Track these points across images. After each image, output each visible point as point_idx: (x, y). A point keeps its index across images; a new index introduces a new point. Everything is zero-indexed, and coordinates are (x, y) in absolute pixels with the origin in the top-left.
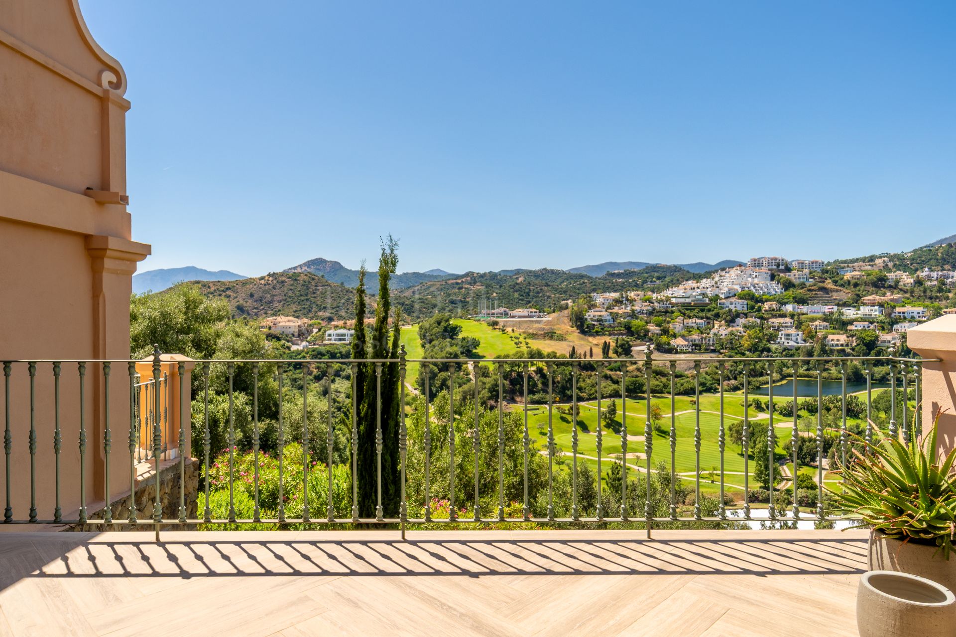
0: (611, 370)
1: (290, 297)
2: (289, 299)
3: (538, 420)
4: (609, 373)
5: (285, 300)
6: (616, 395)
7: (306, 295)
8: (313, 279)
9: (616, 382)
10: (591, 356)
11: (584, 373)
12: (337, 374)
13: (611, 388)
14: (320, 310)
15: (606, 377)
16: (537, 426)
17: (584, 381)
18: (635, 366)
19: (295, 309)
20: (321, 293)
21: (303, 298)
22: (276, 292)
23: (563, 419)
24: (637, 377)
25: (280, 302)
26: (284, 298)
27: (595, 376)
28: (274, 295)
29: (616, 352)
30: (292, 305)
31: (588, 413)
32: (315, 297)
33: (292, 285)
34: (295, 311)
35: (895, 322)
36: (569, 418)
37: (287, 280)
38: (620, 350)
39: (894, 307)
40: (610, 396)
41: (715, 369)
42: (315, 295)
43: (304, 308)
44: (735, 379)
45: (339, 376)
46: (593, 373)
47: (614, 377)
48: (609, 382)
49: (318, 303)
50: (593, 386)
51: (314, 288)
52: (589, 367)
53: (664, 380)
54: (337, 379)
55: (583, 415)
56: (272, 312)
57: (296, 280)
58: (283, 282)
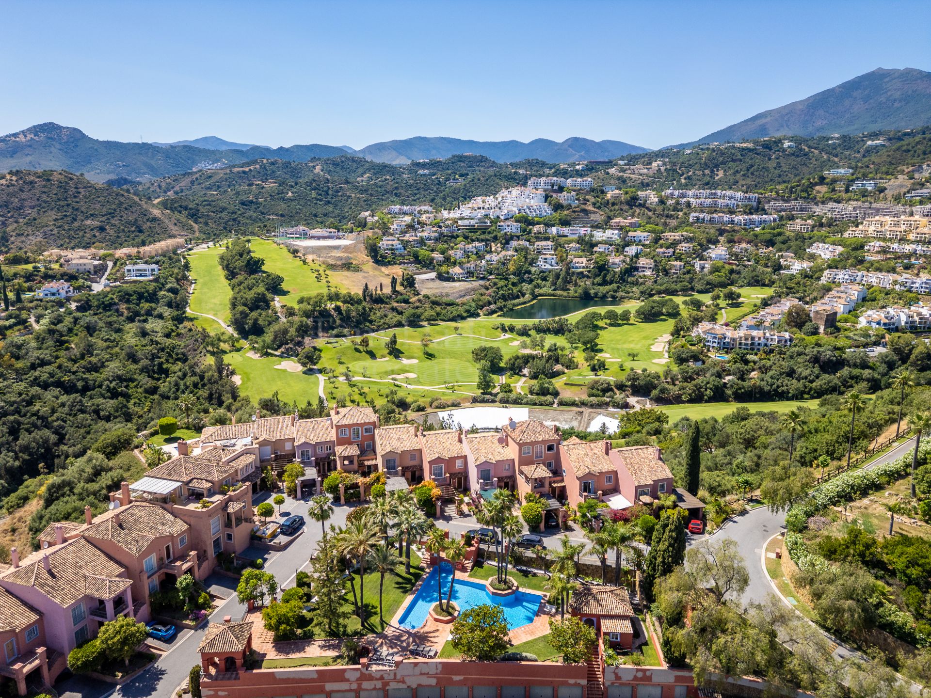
0: (397, 302)
1: (45, 202)
2: (44, 205)
3: (337, 352)
4: (395, 305)
5: (40, 205)
6: (400, 325)
7: (66, 199)
8: (71, 179)
9: (401, 313)
10: (381, 290)
11: (376, 306)
12: (149, 313)
13: (396, 319)
14: (87, 218)
15: (393, 309)
16: (336, 357)
17: (375, 314)
18: (417, 298)
19: (54, 217)
20: (85, 197)
21: (62, 203)
22: (24, 195)
23: (357, 350)
24: (417, 308)
25: (32, 207)
26: (37, 203)
27: (384, 309)
28: (24, 200)
29: (402, 285)
30: (49, 212)
31: (376, 343)
32: (77, 202)
33: (44, 186)
34: (56, 220)
35: (627, 245)
36: (361, 348)
37: (36, 180)
38: (405, 283)
39: (627, 232)
40: (396, 326)
41: (479, 296)
42: (77, 200)
43: (66, 216)
44: (495, 303)
45: (151, 315)
46: (382, 306)
47: (399, 309)
48: (395, 314)
49: (83, 209)
50: (382, 318)
51: (74, 190)
52: (379, 300)
53: (438, 309)
54: (150, 318)
55: (372, 344)
56: (25, 221)
57: (48, 180)
58: (31, 183)
